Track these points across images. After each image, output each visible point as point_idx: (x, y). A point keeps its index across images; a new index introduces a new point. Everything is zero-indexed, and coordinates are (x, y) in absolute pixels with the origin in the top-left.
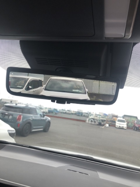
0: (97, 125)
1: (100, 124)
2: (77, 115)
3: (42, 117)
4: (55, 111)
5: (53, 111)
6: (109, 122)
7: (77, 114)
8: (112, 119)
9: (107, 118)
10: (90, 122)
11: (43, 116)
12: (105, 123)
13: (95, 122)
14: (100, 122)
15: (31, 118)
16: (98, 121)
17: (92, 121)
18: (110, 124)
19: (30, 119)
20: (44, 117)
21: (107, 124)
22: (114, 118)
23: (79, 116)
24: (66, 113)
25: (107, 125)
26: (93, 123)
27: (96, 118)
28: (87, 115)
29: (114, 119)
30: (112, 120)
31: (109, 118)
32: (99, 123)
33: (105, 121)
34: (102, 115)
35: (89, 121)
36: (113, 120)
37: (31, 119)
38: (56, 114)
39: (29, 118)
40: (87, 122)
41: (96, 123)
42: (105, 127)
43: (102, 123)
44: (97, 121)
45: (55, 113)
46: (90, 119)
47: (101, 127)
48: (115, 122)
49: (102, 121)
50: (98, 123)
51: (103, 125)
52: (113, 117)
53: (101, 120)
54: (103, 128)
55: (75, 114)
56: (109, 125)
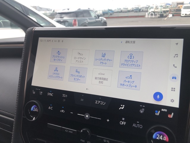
0: (159, 17)
1: (162, 16)
2: (135, 12)
3: (97, 18)
4: (110, 12)
5: (108, 12)
7: (135, 11)
8: (177, 7)
9: (170, 8)
10: (150, 16)
11: (97, 17)
12: (168, 13)
14: (162, 14)
15: (86, 21)
17: (152, 15)
18: (174, 13)
19: (86, 23)
20: (99, 18)
21: (171, 14)
22: (179, 6)
23: (137, 12)
24: (121, 12)
25: (170, 16)
26: (153, 16)
27: (156, 10)
28: (146, 9)
30: (177, 8)
31: (172, 7)
32: (160, 15)
33: (167, 11)
34: (164, 6)
35: (148, 15)
38: (111, 14)
39: (84, 22)
40: (147, 16)
41: (157, 15)
42: (168, 17)
43: (165, 15)
44: (158, 14)
45: (109, 14)
46: (150, 13)
47: (163, 19)
48: (180, 10)
49: (164, 13)
51: (166, 16)
52: (177, 5)
53: (163, 12)
54: (165, 20)
55: (132, 11)
56: (173, 15)
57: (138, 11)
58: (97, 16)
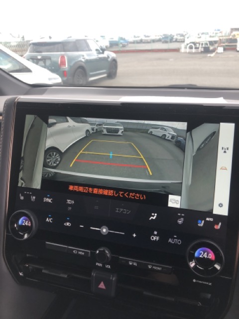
0: (202, 52)
1: (207, 50)
2: (163, 42)
3: (99, 53)
4: (122, 41)
5: (118, 42)
6: (224, 43)
7: (163, 40)
8: (230, 35)
9: (220, 37)
10: (188, 50)
11: (101, 51)
12: (216, 45)
13: (198, 48)
14: (206, 46)
15: (82, 57)
16: (202, 44)
17: (191, 48)
18: (226, 46)
19: (81, 61)
20: (103, 53)
21: (221, 46)
22: (235, 33)
23: (166, 42)
24: (141, 42)
25: (220, 50)
26: (194, 50)
27: (197, 40)
28: (182, 38)
29: (234, 35)
30: (231, 37)
31: (223, 35)
32: (205, 48)
33: (216, 42)
34: (210, 33)
35: (186, 48)
36: (233, 38)
37: (83, 60)
38: (124, 46)
39: (79, 59)
40: (183, 50)
41: (200, 49)
42: (217, 53)
43: (211, 48)
44: (201, 46)
45: (121, 45)
46: (188, 44)
47: (209, 55)
48: (235, 41)
49: (210, 44)
50: (202, 50)
51: (213, 51)
52: (231, 32)
53: (208, 43)
54: (212, 57)
55: (159, 40)
56: (225, 50)
57: (169, 40)
58: (99, 49)
